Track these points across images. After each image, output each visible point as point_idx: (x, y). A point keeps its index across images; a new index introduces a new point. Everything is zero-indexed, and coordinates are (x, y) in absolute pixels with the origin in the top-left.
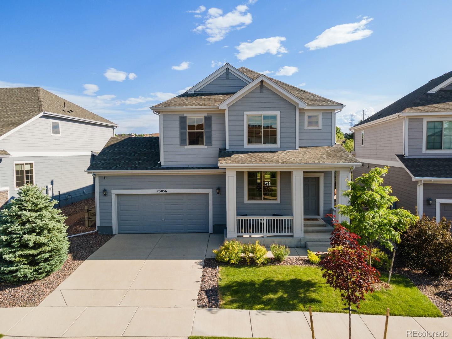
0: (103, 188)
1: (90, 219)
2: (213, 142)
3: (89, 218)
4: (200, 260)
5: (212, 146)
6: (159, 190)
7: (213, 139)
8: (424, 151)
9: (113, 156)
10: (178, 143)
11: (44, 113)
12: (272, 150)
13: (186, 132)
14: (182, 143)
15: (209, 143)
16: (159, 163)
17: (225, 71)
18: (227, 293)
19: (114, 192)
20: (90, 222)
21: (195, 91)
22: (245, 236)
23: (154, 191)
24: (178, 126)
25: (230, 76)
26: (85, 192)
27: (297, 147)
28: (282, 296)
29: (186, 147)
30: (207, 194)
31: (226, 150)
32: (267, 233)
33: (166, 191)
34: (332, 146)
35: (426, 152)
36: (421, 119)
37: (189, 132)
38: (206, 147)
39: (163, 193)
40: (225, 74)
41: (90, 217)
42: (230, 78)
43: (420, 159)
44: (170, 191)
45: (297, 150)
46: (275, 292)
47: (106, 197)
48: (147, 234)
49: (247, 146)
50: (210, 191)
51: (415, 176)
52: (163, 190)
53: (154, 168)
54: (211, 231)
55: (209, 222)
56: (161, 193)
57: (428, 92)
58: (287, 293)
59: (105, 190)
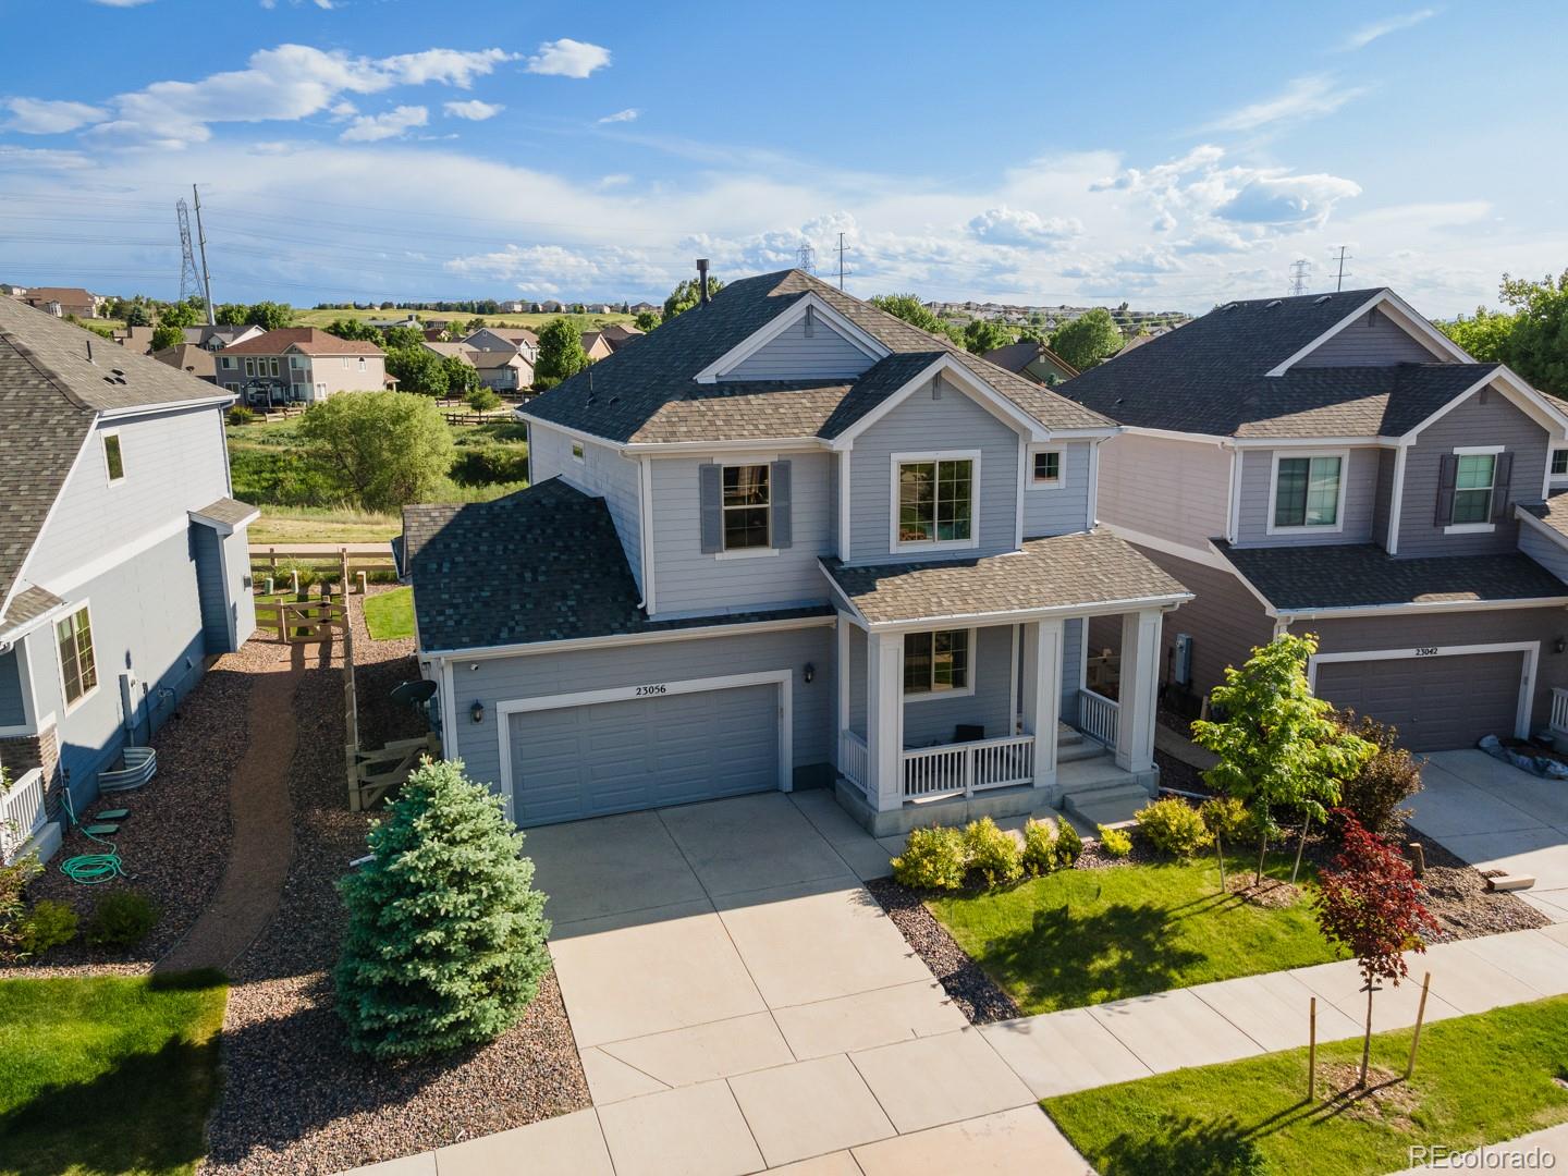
0: (472, 697)
1: (366, 787)
2: (795, 538)
3: (362, 784)
4: (856, 890)
5: (793, 549)
6: (641, 687)
7: (795, 528)
8: (1271, 530)
10: (697, 545)
11: (99, 417)
12: (961, 557)
13: (719, 511)
14: (708, 545)
15: (785, 541)
16: (640, 606)
17: (804, 313)
18: (1008, 974)
19: (505, 707)
20: (365, 795)
21: (717, 376)
22: (918, 801)
23: (629, 693)
24: (696, 494)
25: (816, 329)
27: (1019, 543)
28: (1123, 959)
29: (718, 556)
30: (775, 687)
31: (842, 563)
32: (972, 784)
33: (663, 690)
34: (1087, 530)
35: (1278, 534)
36: (1268, 453)
37: (726, 511)
38: (776, 552)
39: (654, 695)
40: (803, 322)
41: (364, 779)
42: (816, 336)
43: (1264, 551)
44: (672, 688)
45: (1019, 553)
46: (1103, 952)
47: (478, 727)
48: (612, 819)
49: (900, 549)
50: (785, 677)
51: (1277, 605)
52: (654, 686)
53: (629, 624)
54: (787, 781)
55: (777, 761)
56: (649, 695)
57: (1269, 374)
58: (1129, 948)
59: (477, 706)
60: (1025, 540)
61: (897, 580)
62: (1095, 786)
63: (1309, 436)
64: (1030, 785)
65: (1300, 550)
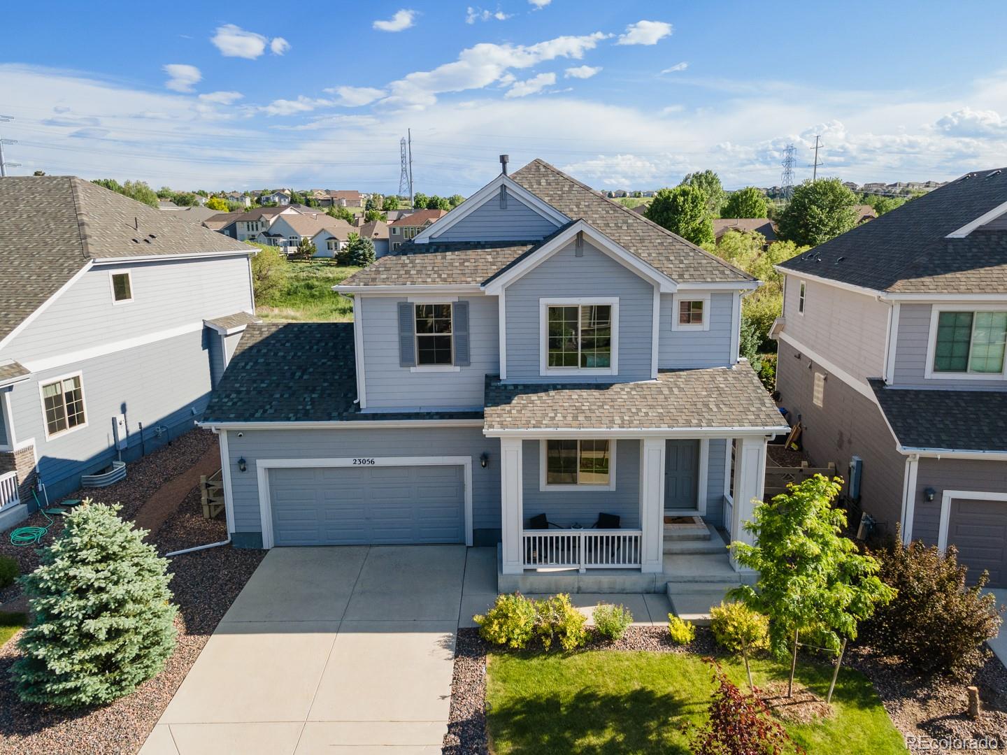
0: (239, 455)
1: (213, 504)
2: (473, 359)
3: (210, 501)
4: (447, 634)
5: (470, 368)
6: (357, 459)
7: (473, 352)
8: (929, 374)
9: (254, 382)
10: (397, 360)
11: (93, 262)
12: (600, 381)
13: (412, 337)
14: (405, 361)
15: (465, 360)
16: (355, 402)
17: (499, 191)
18: (504, 732)
19: (262, 464)
20: (212, 508)
21: (430, 238)
22: (540, 570)
23: (348, 462)
24: (395, 323)
25: (508, 203)
26: (195, 412)
27: (654, 373)
28: (613, 740)
29: (413, 369)
30: (461, 468)
31: (500, 380)
32: (585, 563)
33: (372, 462)
34: (730, 366)
35: (932, 377)
36: (928, 306)
37: (419, 337)
38: (458, 369)
39: (366, 465)
40: (499, 198)
41: (212, 498)
42: (509, 208)
43: (917, 393)
44: (380, 462)
45: (655, 381)
46: (599, 728)
47: (244, 475)
48: (337, 548)
49: (547, 372)
50: (466, 461)
51: (903, 443)
52: (366, 459)
53: (345, 414)
54: (469, 541)
55: (464, 523)
56: (362, 465)
57: (950, 236)
58: (623, 730)
59: (242, 461)
60: (660, 371)
61: (534, 397)
62: (696, 579)
63: (969, 291)
64: (639, 570)
65: (959, 394)
